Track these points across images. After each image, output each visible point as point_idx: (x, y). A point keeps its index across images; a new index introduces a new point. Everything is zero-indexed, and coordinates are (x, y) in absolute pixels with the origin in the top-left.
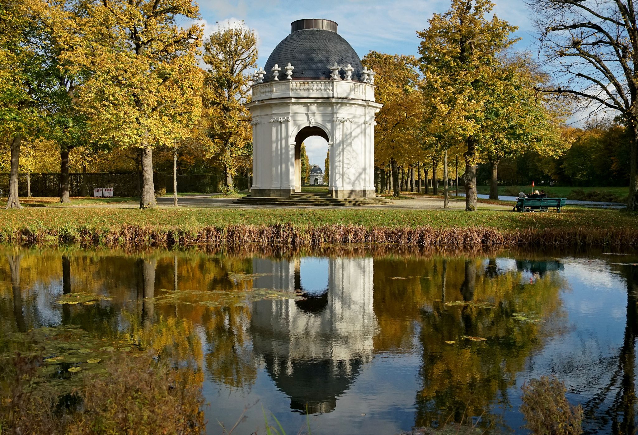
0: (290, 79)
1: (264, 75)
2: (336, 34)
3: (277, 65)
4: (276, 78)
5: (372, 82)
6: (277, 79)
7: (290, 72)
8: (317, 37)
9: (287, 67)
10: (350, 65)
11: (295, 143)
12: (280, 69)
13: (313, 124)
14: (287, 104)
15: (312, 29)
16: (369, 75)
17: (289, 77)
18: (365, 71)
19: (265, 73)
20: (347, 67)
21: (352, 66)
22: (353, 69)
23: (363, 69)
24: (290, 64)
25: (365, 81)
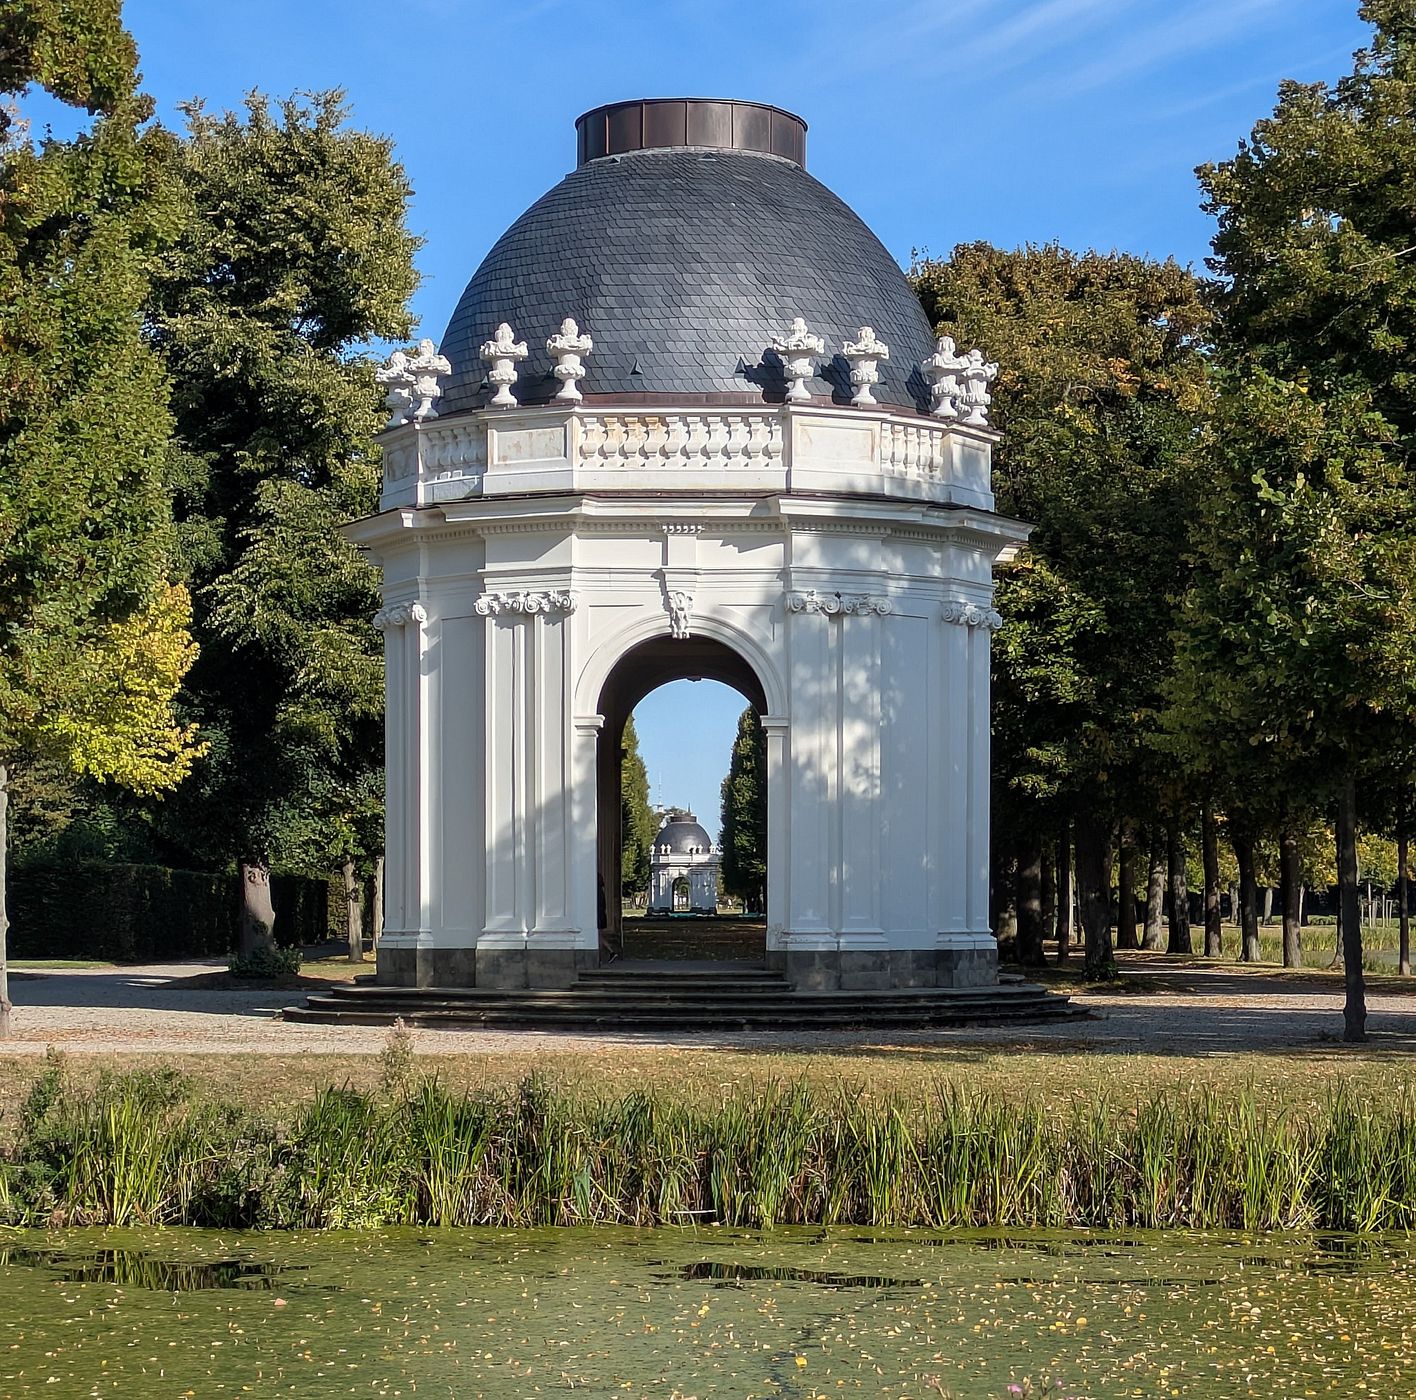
0: (571, 403)
1: (441, 379)
2: (799, 173)
3: (505, 331)
4: (505, 396)
5: (977, 417)
6: (513, 400)
7: (571, 365)
8: (709, 188)
9: (561, 343)
10: (868, 333)
11: (600, 721)
12: (522, 350)
13: (687, 628)
14: (562, 528)
15: (679, 149)
16: (962, 380)
17: (570, 391)
18: (946, 358)
19: (444, 365)
20: (856, 340)
21: (880, 336)
22: (882, 349)
23: (934, 348)
24: (570, 325)
25: (946, 409)
